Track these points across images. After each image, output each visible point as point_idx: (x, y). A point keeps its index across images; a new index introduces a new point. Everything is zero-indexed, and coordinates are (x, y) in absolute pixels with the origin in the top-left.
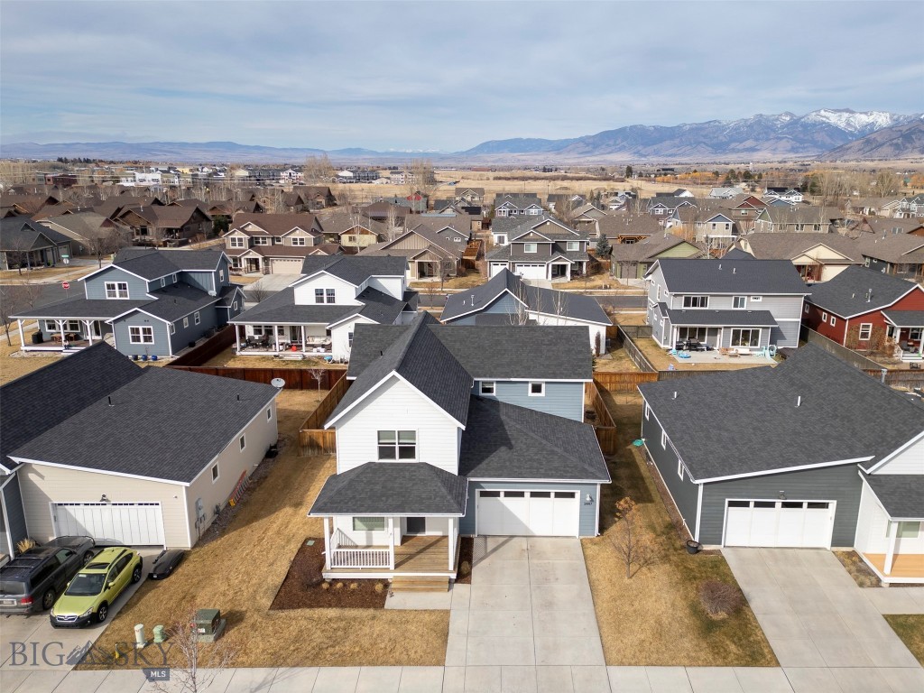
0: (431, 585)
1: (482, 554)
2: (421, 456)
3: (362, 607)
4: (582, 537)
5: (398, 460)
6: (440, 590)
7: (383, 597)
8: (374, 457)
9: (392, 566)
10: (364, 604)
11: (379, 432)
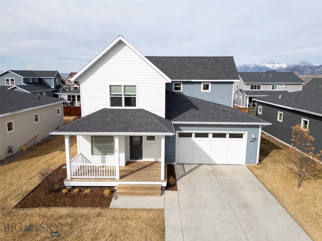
0: (148, 191)
1: (183, 173)
2: (140, 104)
3: (91, 206)
4: (247, 165)
5: (124, 107)
6: (155, 194)
7: (109, 200)
8: (107, 105)
9: (117, 177)
10: (93, 204)
11: (110, 86)
